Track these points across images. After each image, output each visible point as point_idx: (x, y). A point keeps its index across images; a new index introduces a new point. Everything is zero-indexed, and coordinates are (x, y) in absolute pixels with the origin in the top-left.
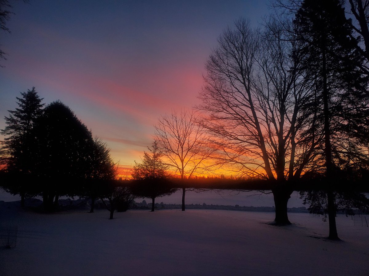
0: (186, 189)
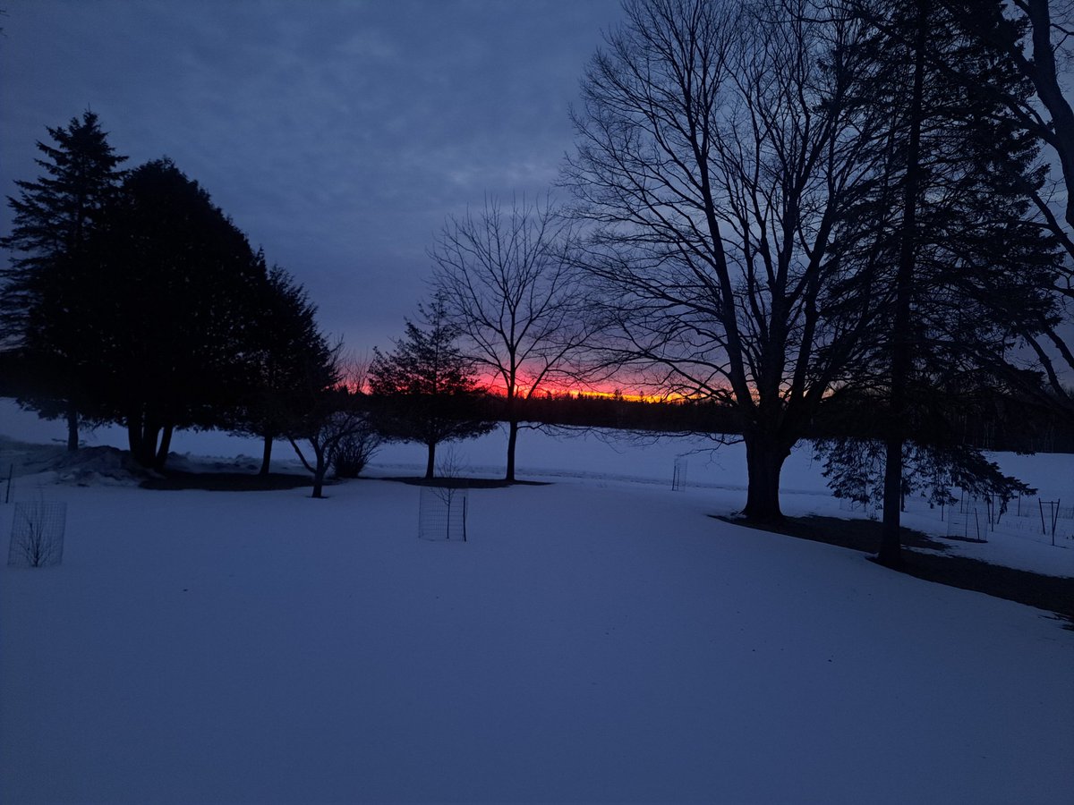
0: (519, 424)
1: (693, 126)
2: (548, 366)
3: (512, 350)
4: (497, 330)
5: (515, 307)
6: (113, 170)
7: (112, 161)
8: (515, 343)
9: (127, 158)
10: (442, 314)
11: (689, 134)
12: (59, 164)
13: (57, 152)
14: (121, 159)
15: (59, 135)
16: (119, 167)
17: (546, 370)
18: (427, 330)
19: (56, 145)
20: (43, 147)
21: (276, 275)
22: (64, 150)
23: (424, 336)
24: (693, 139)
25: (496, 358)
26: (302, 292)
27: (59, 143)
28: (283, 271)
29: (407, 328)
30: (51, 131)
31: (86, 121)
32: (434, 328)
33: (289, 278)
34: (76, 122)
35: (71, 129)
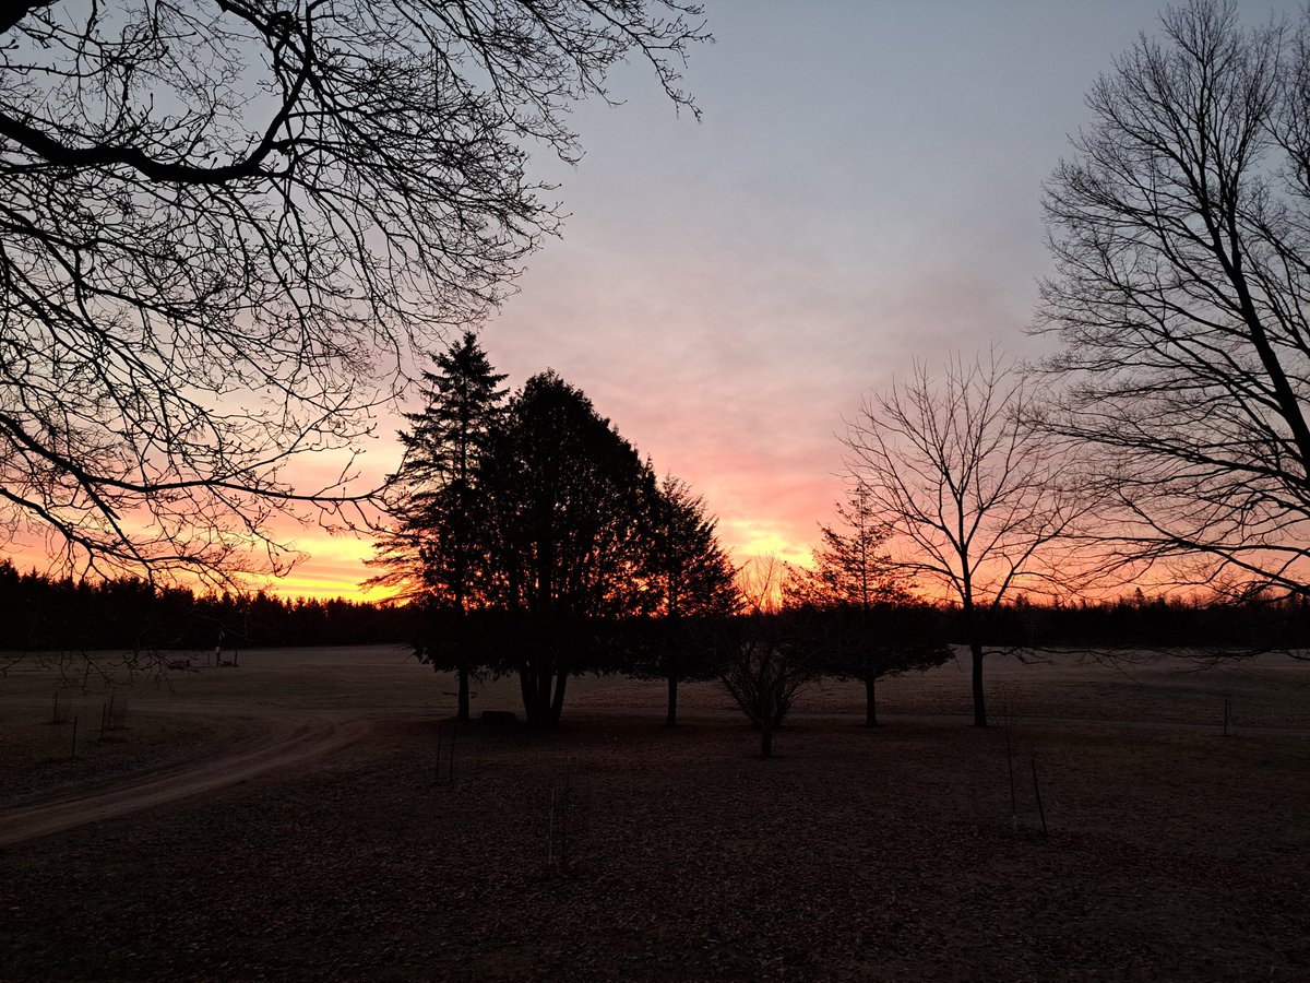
0: (984, 649)
1: (1215, 233)
2: (1014, 569)
3: (963, 551)
4: (937, 526)
5: (961, 495)
6: (495, 390)
7: (493, 381)
8: (965, 541)
9: (506, 376)
10: (865, 513)
11: (1211, 243)
12: (442, 391)
13: (441, 379)
14: (499, 378)
15: (442, 362)
16: (499, 387)
17: (1012, 573)
18: (848, 534)
19: (439, 372)
20: (429, 376)
21: (669, 486)
22: (447, 376)
23: (845, 542)
24: (1217, 248)
25: (944, 562)
26: (700, 504)
27: (442, 369)
28: (677, 480)
29: (823, 535)
30: (434, 358)
31: (466, 342)
32: (857, 531)
33: (685, 489)
34: (457, 345)
35: (452, 352)
